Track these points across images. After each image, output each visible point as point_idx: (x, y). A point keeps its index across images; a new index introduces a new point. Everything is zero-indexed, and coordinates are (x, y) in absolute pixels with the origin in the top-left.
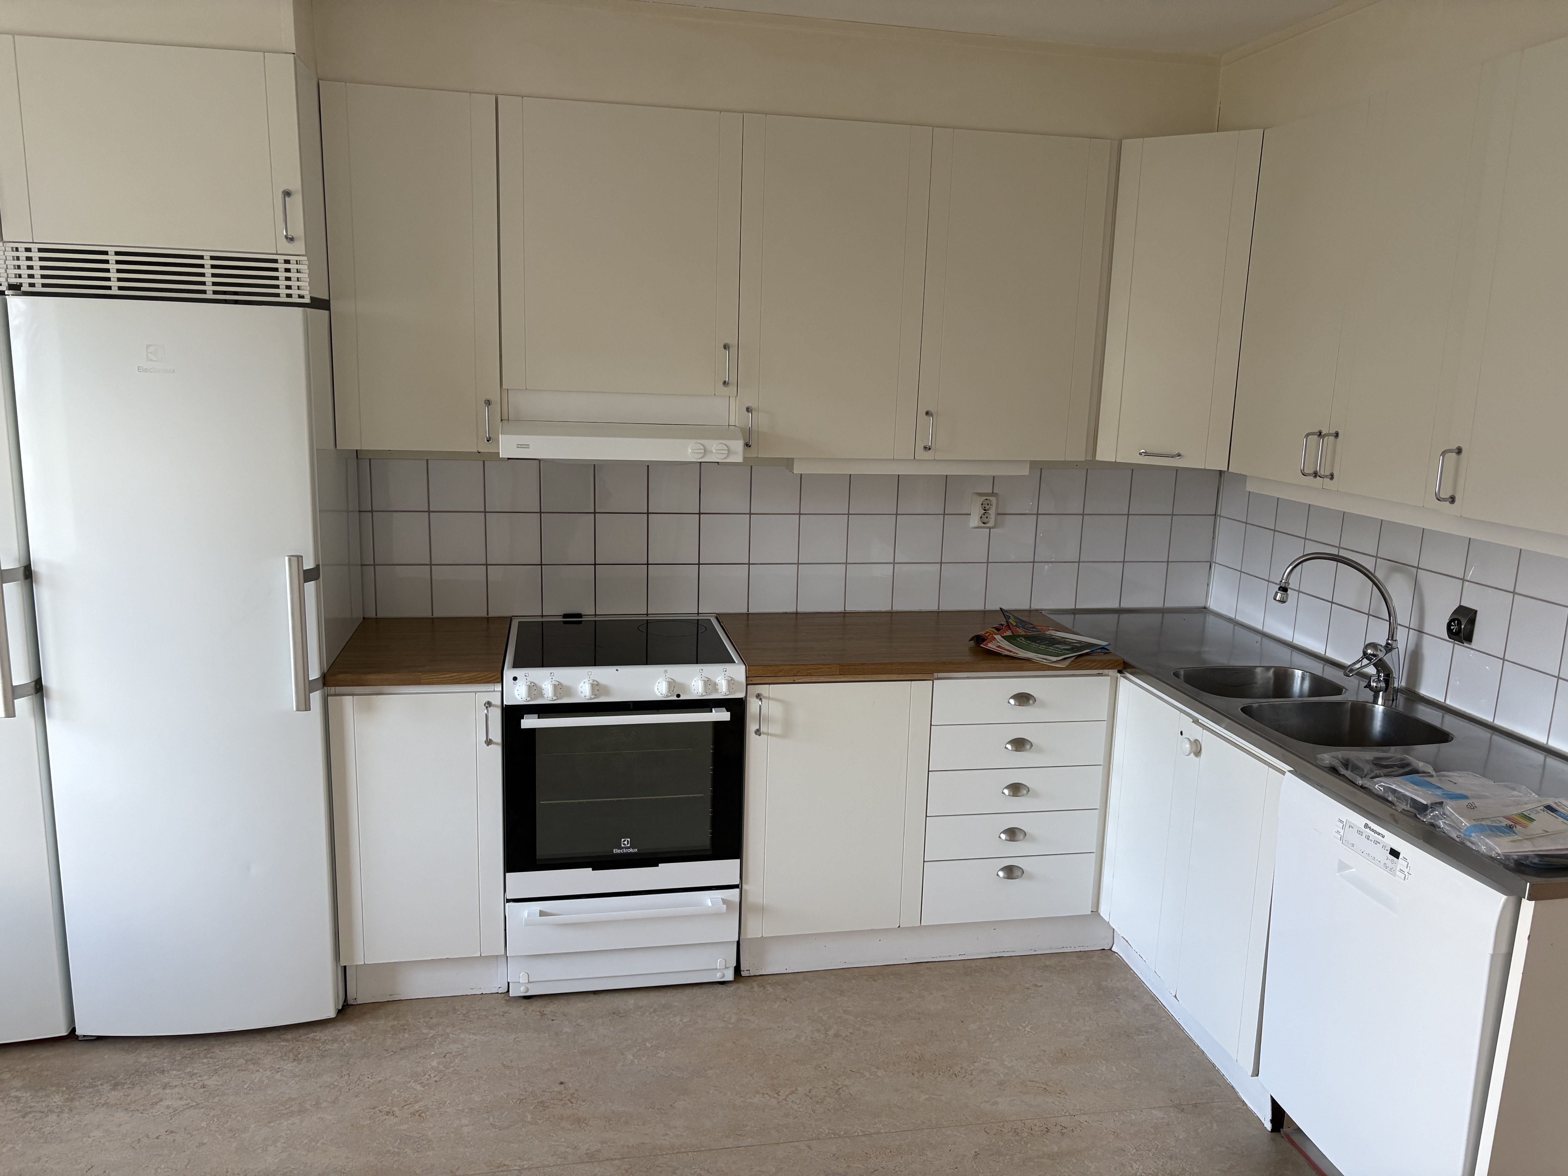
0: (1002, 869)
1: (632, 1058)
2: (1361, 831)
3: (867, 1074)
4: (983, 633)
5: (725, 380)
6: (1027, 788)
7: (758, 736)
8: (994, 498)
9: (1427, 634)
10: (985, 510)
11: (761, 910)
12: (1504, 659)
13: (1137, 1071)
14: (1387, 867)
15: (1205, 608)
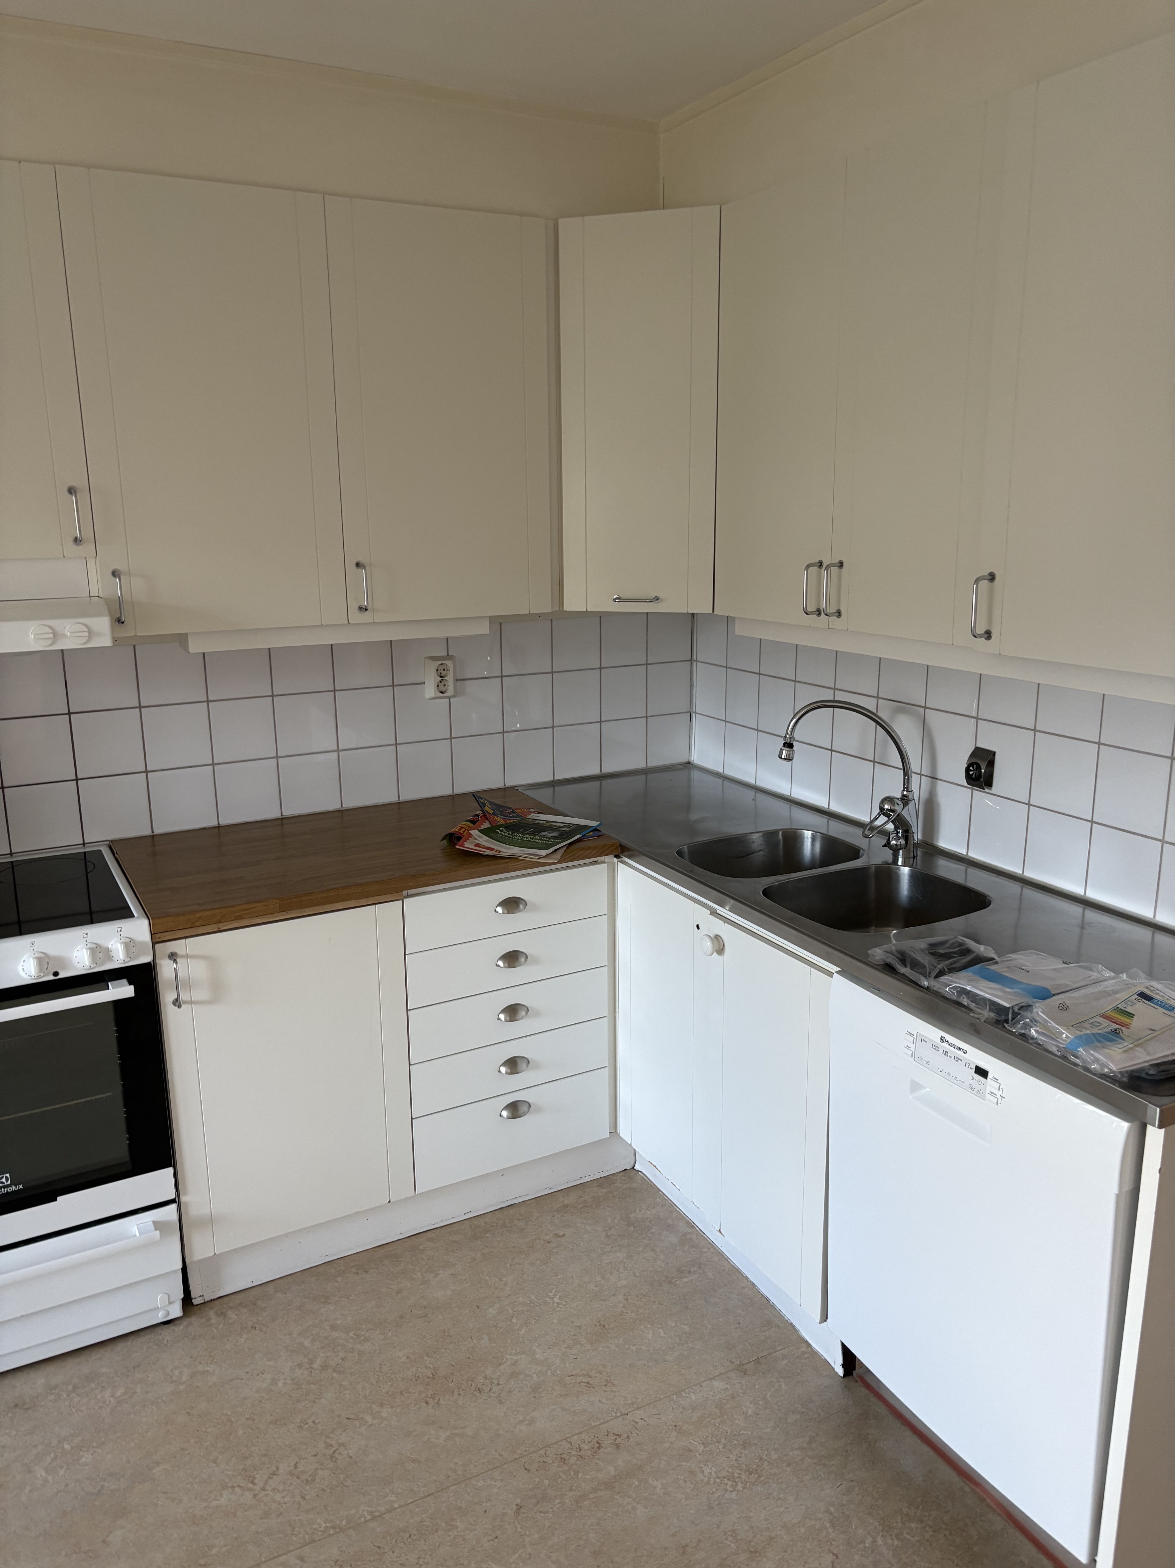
0: (505, 1108)
1: (44, 1474)
2: (936, 1045)
3: (369, 1419)
4: (457, 830)
5: (75, 535)
6: (526, 1008)
7: (177, 1008)
8: (450, 661)
9: (941, 780)
10: (441, 677)
11: (210, 1221)
12: (1029, 804)
13: (687, 1329)
14: (973, 1089)
15: (689, 763)
